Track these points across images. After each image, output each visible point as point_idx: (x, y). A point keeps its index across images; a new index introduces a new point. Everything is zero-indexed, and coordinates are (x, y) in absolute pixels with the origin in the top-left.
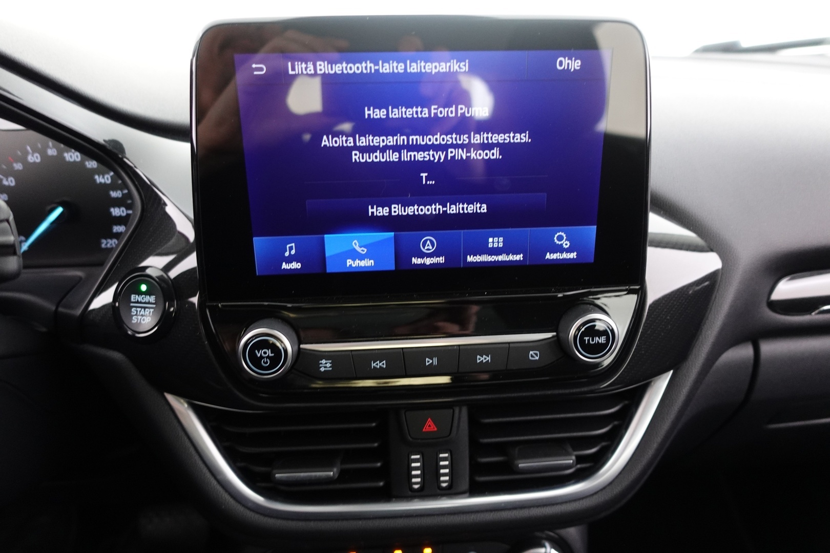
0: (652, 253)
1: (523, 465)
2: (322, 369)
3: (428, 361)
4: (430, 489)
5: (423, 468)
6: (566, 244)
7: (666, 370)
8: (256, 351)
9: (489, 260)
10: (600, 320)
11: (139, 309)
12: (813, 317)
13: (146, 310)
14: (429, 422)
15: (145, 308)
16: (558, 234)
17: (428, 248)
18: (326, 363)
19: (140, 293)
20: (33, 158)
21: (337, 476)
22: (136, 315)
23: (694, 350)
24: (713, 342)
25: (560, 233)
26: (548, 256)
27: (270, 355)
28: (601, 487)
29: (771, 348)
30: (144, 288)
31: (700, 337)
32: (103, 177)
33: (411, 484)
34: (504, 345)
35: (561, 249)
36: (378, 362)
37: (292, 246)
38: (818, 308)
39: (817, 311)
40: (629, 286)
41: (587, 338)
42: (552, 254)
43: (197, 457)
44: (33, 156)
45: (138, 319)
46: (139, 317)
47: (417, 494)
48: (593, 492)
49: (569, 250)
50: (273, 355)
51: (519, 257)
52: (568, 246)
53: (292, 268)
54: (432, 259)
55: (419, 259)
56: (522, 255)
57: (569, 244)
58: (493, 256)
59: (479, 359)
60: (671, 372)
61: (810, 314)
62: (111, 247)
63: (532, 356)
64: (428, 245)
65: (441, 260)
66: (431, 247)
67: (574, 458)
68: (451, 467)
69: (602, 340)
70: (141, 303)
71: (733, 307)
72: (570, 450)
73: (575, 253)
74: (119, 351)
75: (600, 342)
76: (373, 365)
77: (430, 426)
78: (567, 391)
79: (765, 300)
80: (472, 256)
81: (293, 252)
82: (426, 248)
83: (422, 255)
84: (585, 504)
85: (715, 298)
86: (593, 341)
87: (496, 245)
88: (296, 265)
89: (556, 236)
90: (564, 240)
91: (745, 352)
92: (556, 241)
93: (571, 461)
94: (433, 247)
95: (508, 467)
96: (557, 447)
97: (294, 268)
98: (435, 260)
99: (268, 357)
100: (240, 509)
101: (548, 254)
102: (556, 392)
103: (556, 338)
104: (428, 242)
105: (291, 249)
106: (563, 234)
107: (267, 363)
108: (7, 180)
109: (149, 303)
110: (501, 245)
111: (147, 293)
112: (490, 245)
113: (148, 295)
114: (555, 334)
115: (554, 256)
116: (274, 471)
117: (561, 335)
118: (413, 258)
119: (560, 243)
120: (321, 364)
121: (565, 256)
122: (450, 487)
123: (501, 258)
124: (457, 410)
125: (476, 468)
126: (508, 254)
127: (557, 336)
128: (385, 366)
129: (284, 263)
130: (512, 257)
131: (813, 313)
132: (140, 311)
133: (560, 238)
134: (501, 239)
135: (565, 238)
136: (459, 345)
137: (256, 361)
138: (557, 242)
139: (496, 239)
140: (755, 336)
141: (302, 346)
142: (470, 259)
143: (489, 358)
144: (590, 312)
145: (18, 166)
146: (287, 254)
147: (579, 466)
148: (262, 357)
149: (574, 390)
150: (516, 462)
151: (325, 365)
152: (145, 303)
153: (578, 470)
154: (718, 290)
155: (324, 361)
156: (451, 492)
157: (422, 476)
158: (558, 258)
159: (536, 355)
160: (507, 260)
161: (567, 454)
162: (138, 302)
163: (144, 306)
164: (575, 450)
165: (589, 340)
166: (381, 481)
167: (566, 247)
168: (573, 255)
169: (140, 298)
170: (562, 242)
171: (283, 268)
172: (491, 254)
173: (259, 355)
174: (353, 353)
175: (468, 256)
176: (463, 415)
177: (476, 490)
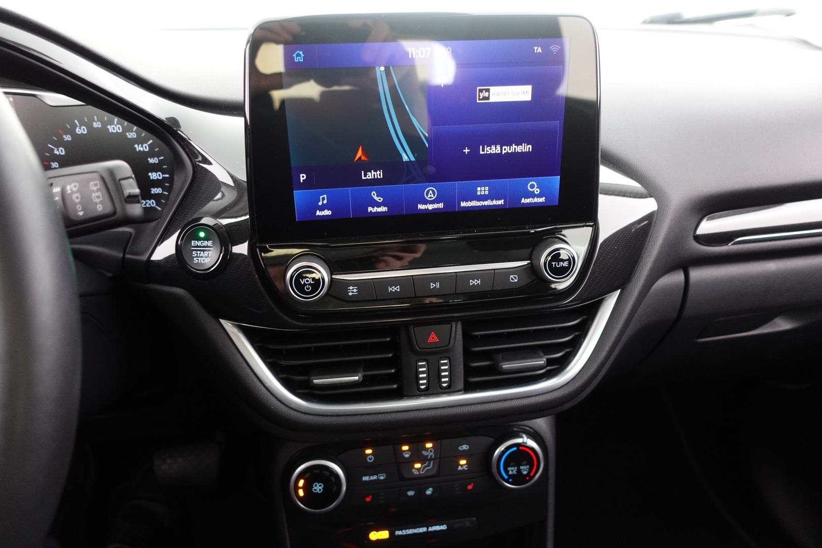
0: (602, 199)
1: (506, 366)
2: (350, 294)
3: (432, 285)
4: (434, 389)
5: (428, 372)
6: (537, 191)
7: (615, 290)
8: (301, 280)
9: (478, 205)
10: (563, 249)
11: (199, 252)
12: (730, 247)
13: (205, 252)
14: (433, 334)
15: (204, 251)
16: (531, 183)
17: (431, 196)
18: (353, 289)
19: (199, 239)
20: (80, 130)
21: (361, 379)
22: (197, 257)
23: (636, 273)
24: (650, 267)
25: (532, 182)
26: (523, 201)
27: (312, 282)
28: (566, 383)
29: (698, 274)
30: (202, 234)
31: (641, 264)
32: (142, 146)
33: (419, 385)
34: (491, 271)
35: (533, 195)
36: (394, 287)
37: (324, 197)
38: (733, 240)
39: (732, 243)
40: (586, 223)
41: (554, 263)
42: (526, 199)
43: (248, 370)
44: (80, 129)
45: (198, 260)
46: (200, 259)
47: (423, 393)
48: (559, 386)
49: (539, 196)
50: (314, 282)
51: (501, 202)
52: (538, 192)
53: (324, 214)
54: (434, 205)
55: (423, 206)
56: (503, 201)
57: (539, 191)
58: (481, 202)
59: (472, 282)
60: (620, 290)
61: (727, 245)
62: (149, 206)
63: (512, 279)
64: (431, 194)
65: (441, 205)
66: (432, 196)
67: (545, 359)
68: (451, 370)
69: (565, 264)
70: (200, 247)
71: (666, 239)
72: (542, 354)
73: (544, 198)
74: (181, 287)
75: (564, 265)
76: (390, 289)
77: (433, 338)
78: (539, 307)
79: (692, 234)
80: (464, 202)
81: (325, 202)
82: (429, 196)
83: (426, 202)
84: (554, 395)
85: (652, 232)
86: (558, 265)
87: (483, 193)
88: (327, 212)
89: (529, 185)
90: (535, 188)
91: (677, 278)
92: (529, 188)
93: (543, 362)
94: (434, 196)
95: (494, 369)
96: (532, 352)
97: (325, 214)
98: (436, 206)
99: (310, 284)
100: (284, 409)
101: (523, 199)
102: (531, 307)
103: (530, 265)
104: (431, 192)
105: (323, 200)
106: (534, 183)
107: (309, 288)
108: (58, 150)
109: (207, 247)
110: (487, 193)
111: (206, 239)
112: (479, 193)
113: (206, 240)
114: (529, 261)
115: (528, 201)
116: (312, 378)
117: (534, 262)
118: (419, 205)
119: (532, 190)
120: (350, 289)
121: (536, 200)
122: (449, 387)
123: (486, 203)
124: (454, 324)
125: (469, 371)
126: (492, 200)
127: (531, 263)
128: (399, 290)
129: (318, 211)
130: (495, 202)
131: (730, 244)
132: (200, 253)
133: (532, 186)
134: (487, 188)
135: (536, 186)
136: (456, 272)
137: (300, 288)
138: (530, 190)
139: (483, 188)
140: (686, 264)
141: (333, 277)
142: (463, 204)
143: (479, 282)
144: (555, 243)
145: (68, 138)
146: (320, 203)
147: (548, 368)
148: (305, 284)
149: (545, 306)
150: (501, 364)
151: (353, 291)
152: (204, 247)
153: (548, 371)
154: (654, 226)
155: (351, 288)
156: (449, 390)
157: (428, 378)
158: (531, 202)
159: (515, 278)
160: (492, 204)
161: (540, 357)
162: (197, 246)
163: (203, 249)
164: (545, 355)
165: (555, 264)
166: (395, 385)
167: (537, 193)
168: (542, 200)
169: (199, 243)
170: (534, 189)
171: (317, 215)
172: (479, 200)
173: (303, 283)
174: (374, 280)
175: (462, 202)
176: (457, 330)
177: (469, 388)
